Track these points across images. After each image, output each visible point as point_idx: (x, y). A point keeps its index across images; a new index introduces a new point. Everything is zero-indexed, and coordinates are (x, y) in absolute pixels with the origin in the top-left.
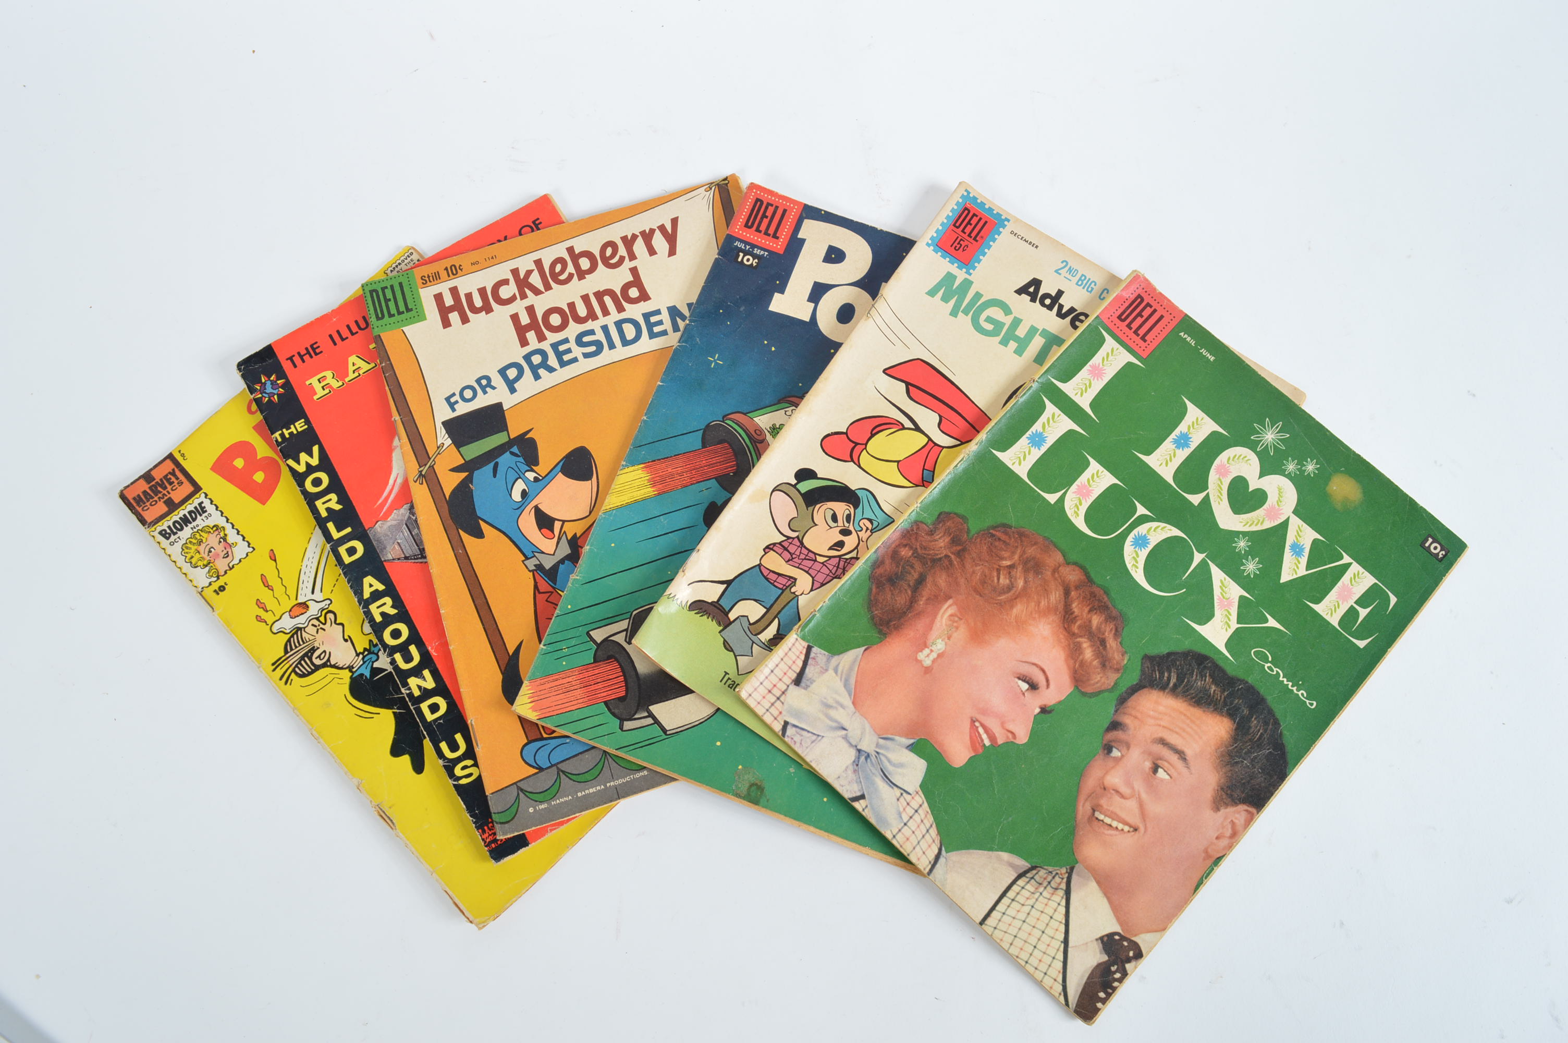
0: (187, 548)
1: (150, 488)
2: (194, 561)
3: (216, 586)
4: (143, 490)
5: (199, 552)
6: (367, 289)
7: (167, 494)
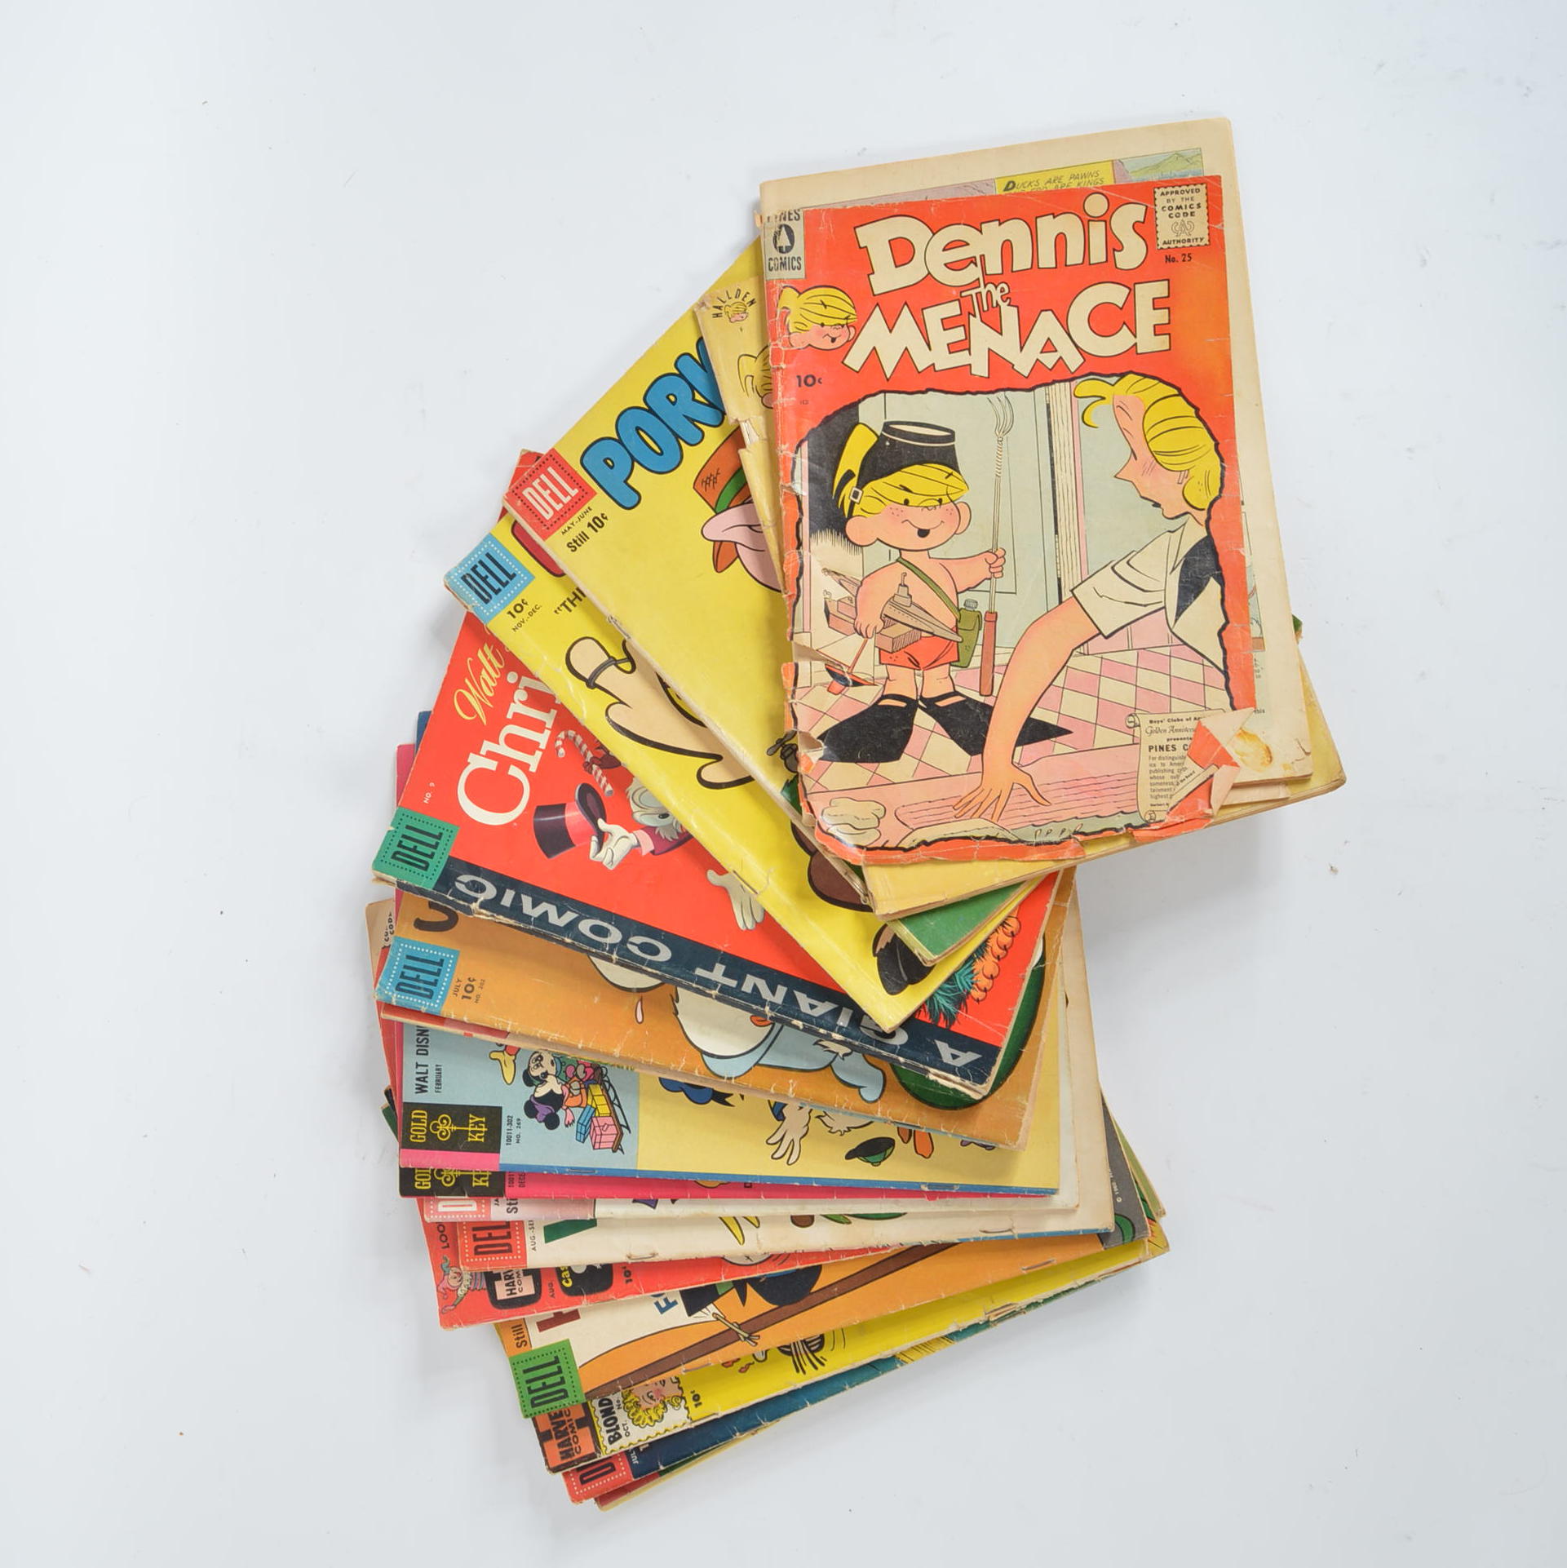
0: (638, 1420)
1: (557, 1438)
2: (655, 1417)
3: (691, 1404)
4: (556, 1446)
5: (647, 1409)
6: (531, 1410)
7: (571, 1423)
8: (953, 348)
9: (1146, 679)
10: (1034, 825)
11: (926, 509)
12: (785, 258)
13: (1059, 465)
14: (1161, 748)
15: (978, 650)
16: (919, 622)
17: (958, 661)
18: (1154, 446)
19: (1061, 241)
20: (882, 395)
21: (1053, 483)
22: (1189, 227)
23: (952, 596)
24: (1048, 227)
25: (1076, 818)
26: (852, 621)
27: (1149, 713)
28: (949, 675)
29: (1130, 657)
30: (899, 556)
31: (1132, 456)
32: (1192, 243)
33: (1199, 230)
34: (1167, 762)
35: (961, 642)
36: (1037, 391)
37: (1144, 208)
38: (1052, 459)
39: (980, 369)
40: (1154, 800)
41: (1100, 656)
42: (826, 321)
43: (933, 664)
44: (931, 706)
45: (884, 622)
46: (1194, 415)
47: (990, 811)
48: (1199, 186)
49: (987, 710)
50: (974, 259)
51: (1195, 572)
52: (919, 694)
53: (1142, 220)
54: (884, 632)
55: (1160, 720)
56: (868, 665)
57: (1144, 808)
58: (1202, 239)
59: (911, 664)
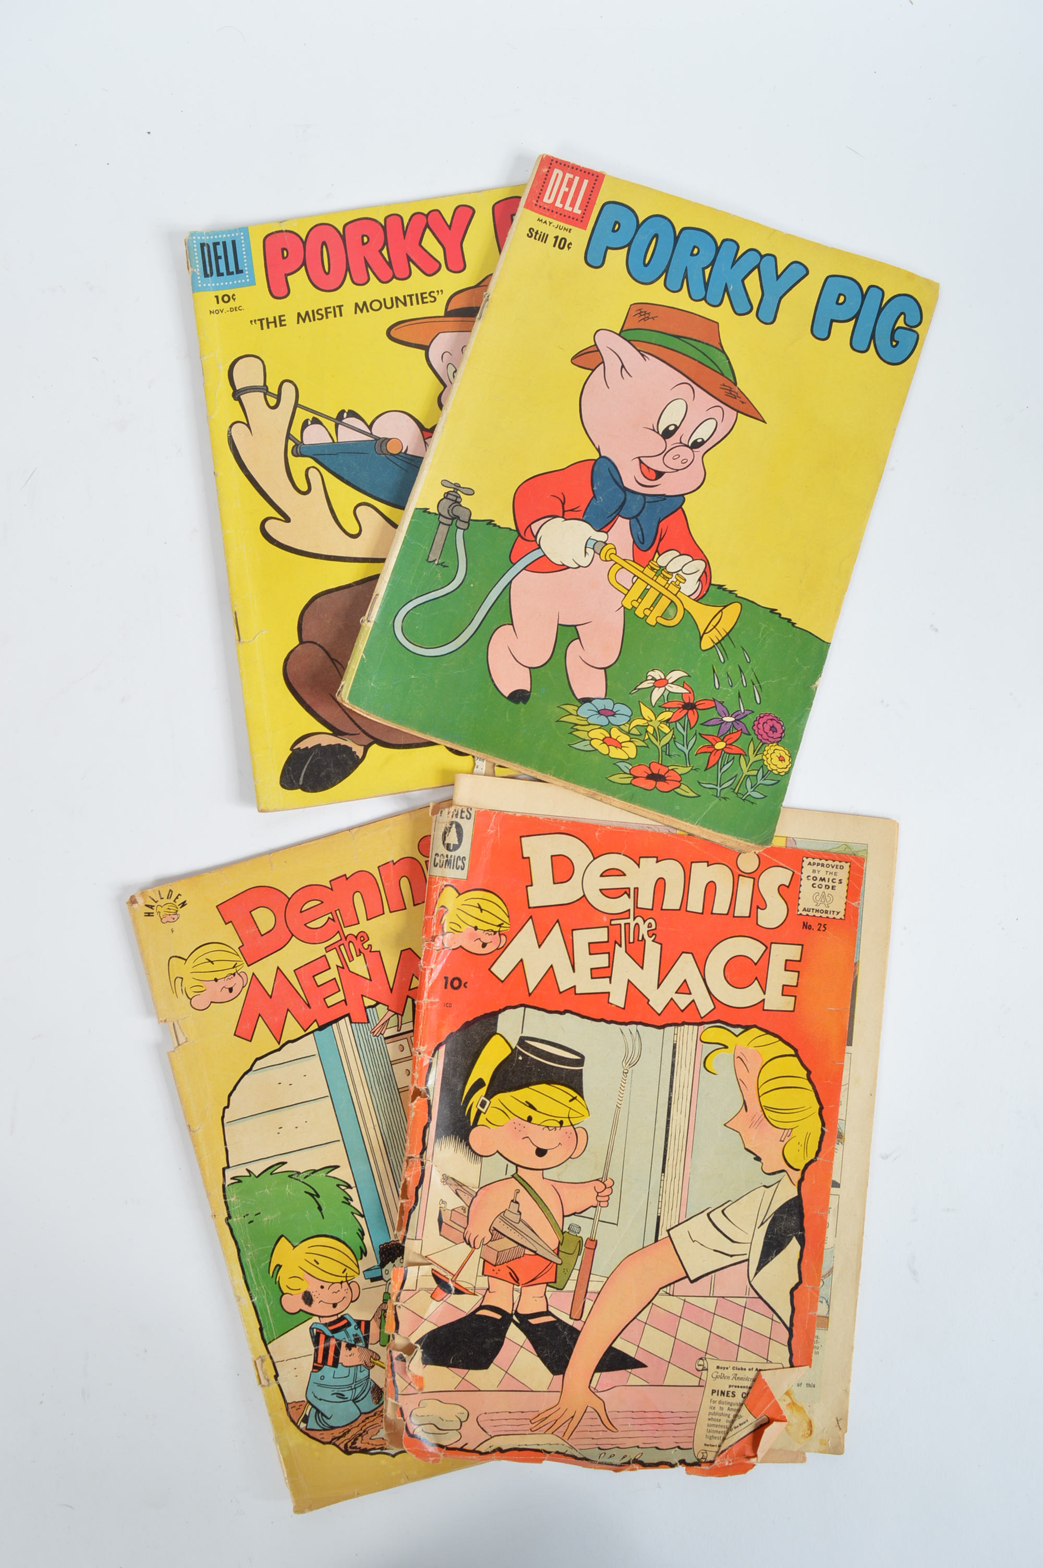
8: (596, 973)
9: (721, 1326)
10: (599, 1448)
11: (547, 1128)
12: (451, 856)
13: (675, 1105)
14: (723, 1393)
15: (575, 1274)
16: (524, 1239)
17: (555, 1282)
18: (765, 1101)
19: (711, 888)
20: (523, 1008)
21: (668, 1122)
22: (828, 899)
23: (559, 1218)
24: (701, 874)
25: (638, 1447)
26: (463, 1230)
27: (718, 1359)
28: (545, 1295)
29: (710, 1304)
30: (515, 1172)
31: (744, 1107)
32: (828, 915)
33: (837, 904)
34: (726, 1407)
35: (561, 1264)
36: (667, 1029)
37: (792, 873)
38: (670, 1099)
39: (618, 999)
40: (708, 1440)
41: (683, 1298)
42: (481, 925)
43: (531, 1282)
44: (524, 1322)
45: (492, 1235)
46: (806, 1077)
47: (563, 1429)
48: (843, 864)
49: (574, 1334)
50: (627, 890)
51: (780, 1229)
52: (515, 1309)
53: (787, 885)
54: (491, 1244)
55: (726, 1366)
56: (471, 1276)
57: (699, 1446)
58: (838, 913)
59: (512, 1279)
